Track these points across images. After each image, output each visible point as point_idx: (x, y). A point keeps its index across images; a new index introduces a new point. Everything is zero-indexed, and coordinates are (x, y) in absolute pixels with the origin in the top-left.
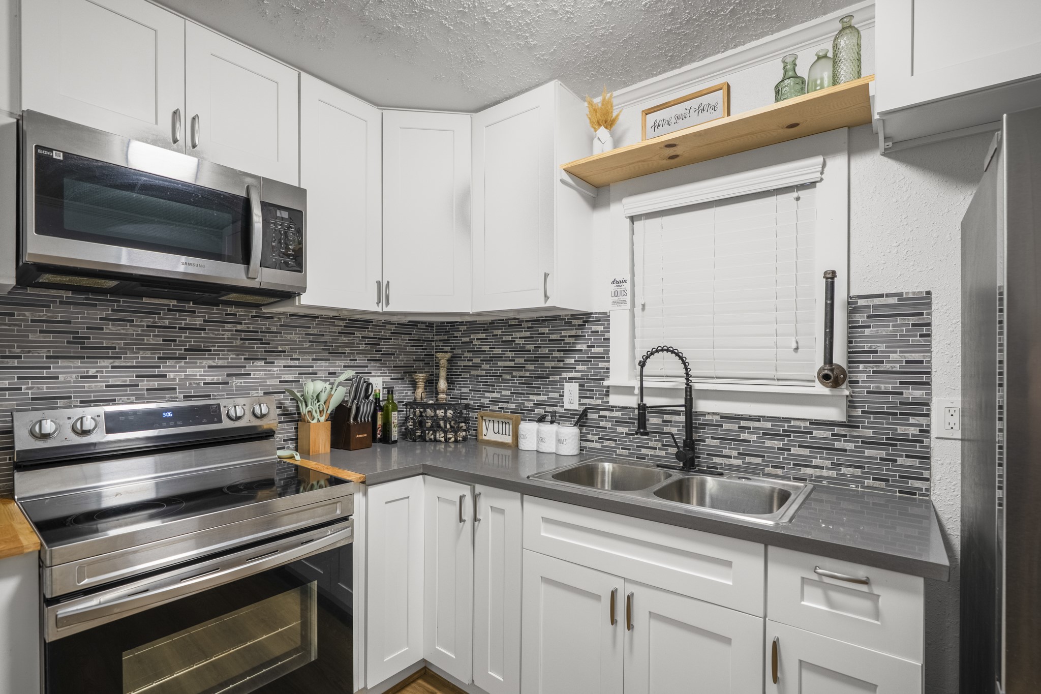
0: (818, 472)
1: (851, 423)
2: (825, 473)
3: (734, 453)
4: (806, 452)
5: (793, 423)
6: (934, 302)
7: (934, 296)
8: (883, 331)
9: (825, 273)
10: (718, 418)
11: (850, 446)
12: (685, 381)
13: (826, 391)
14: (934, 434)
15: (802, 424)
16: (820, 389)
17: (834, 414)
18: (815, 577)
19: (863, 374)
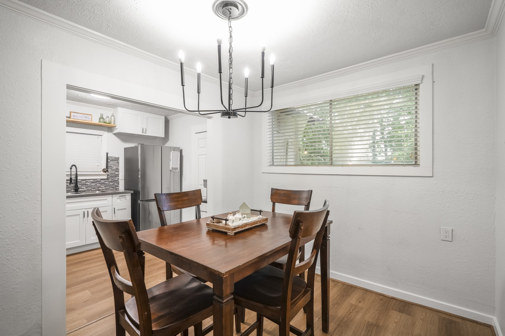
0: (102, 188)
1: (108, 179)
2: (103, 188)
3: (85, 187)
4: (100, 185)
5: (97, 180)
6: (119, 159)
7: (119, 158)
8: (113, 163)
9: (107, 153)
10: (81, 180)
11: (108, 183)
12: (76, 172)
13: (105, 173)
14: (119, 179)
15: (99, 180)
16: (102, 173)
17: (105, 177)
18: (119, 197)
19: (109, 170)
